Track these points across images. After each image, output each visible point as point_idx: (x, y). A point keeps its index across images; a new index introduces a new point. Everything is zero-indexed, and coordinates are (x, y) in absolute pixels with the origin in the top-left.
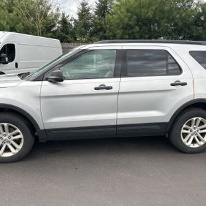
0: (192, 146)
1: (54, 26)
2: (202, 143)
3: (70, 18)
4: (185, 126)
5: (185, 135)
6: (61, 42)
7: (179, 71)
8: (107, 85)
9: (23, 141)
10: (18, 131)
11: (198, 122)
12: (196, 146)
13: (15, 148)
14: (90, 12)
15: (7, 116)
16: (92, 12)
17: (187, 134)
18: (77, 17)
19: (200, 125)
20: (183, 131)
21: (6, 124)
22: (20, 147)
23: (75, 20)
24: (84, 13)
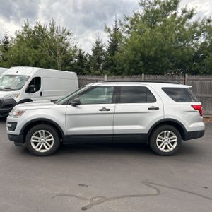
0: (165, 151)
1: (72, 60)
2: (172, 149)
3: (86, 53)
4: (159, 136)
5: (160, 143)
6: (78, 74)
7: (154, 100)
8: (107, 108)
9: (53, 142)
10: (51, 135)
11: (168, 135)
12: (168, 151)
13: (48, 147)
14: (104, 48)
15: (45, 126)
16: (105, 49)
17: (161, 142)
18: (91, 53)
19: (170, 136)
20: (158, 140)
21: (44, 131)
22: (51, 146)
23: (90, 56)
24: (98, 50)
